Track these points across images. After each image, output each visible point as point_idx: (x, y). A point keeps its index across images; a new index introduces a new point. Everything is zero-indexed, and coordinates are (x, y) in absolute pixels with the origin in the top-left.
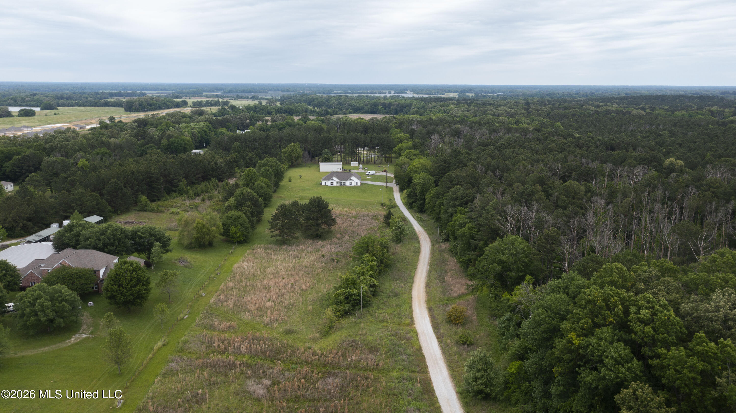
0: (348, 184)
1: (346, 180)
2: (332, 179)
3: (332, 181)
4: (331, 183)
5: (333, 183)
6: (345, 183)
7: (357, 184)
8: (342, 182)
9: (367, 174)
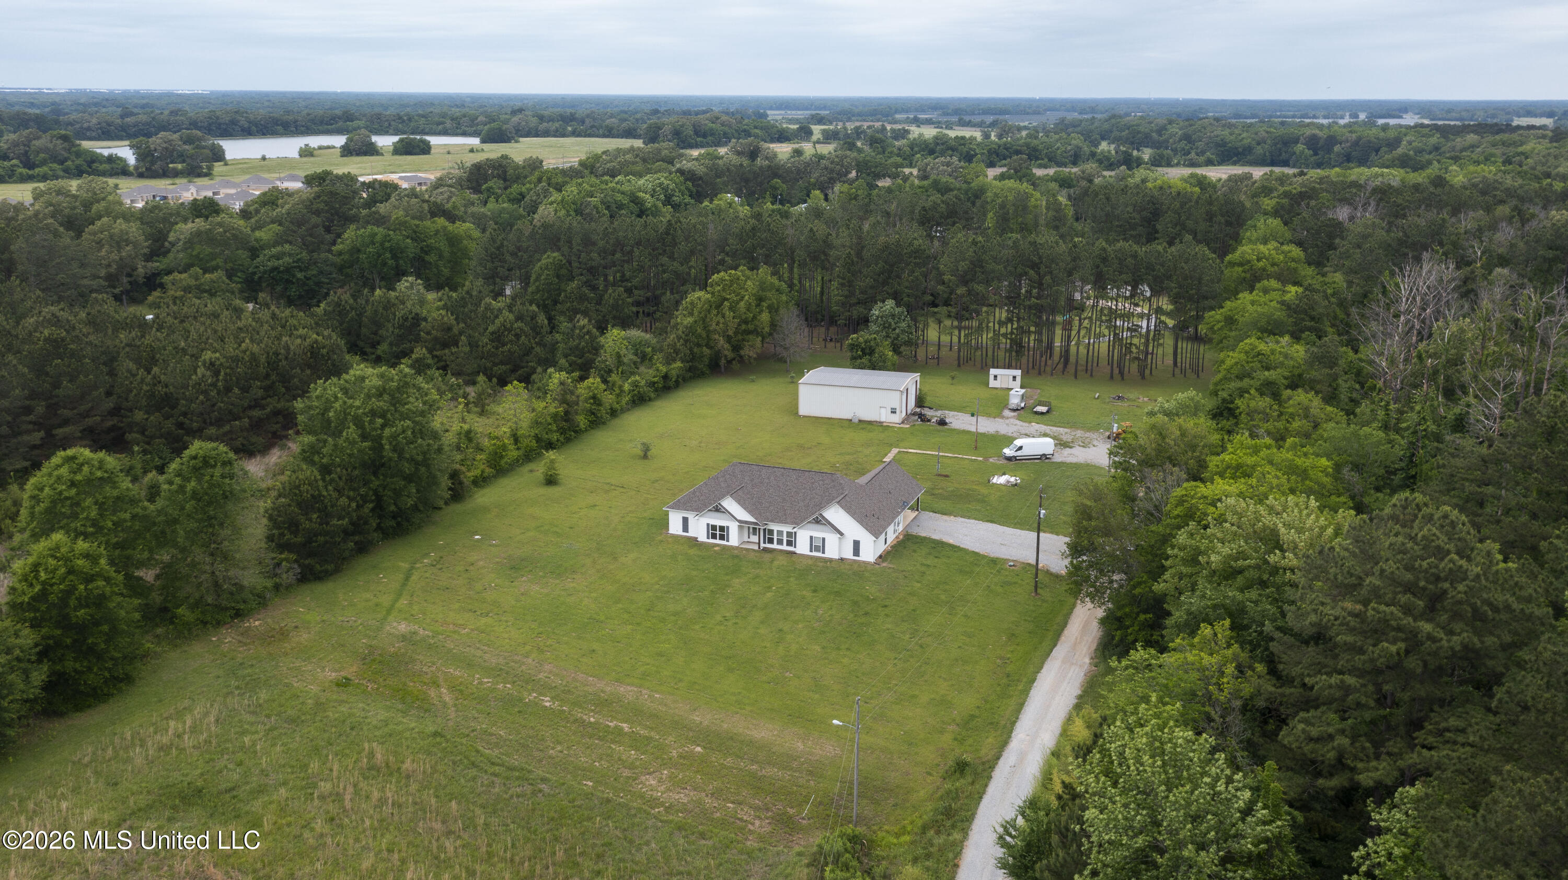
0: (802, 547)
1: (798, 523)
2: (718, 509)
3: (718, 521)
4: (713, 532)
5: (722, 529)
6: (789, 534)
7: (856, 551)
8: (775, 527)
9: (1008, 452)
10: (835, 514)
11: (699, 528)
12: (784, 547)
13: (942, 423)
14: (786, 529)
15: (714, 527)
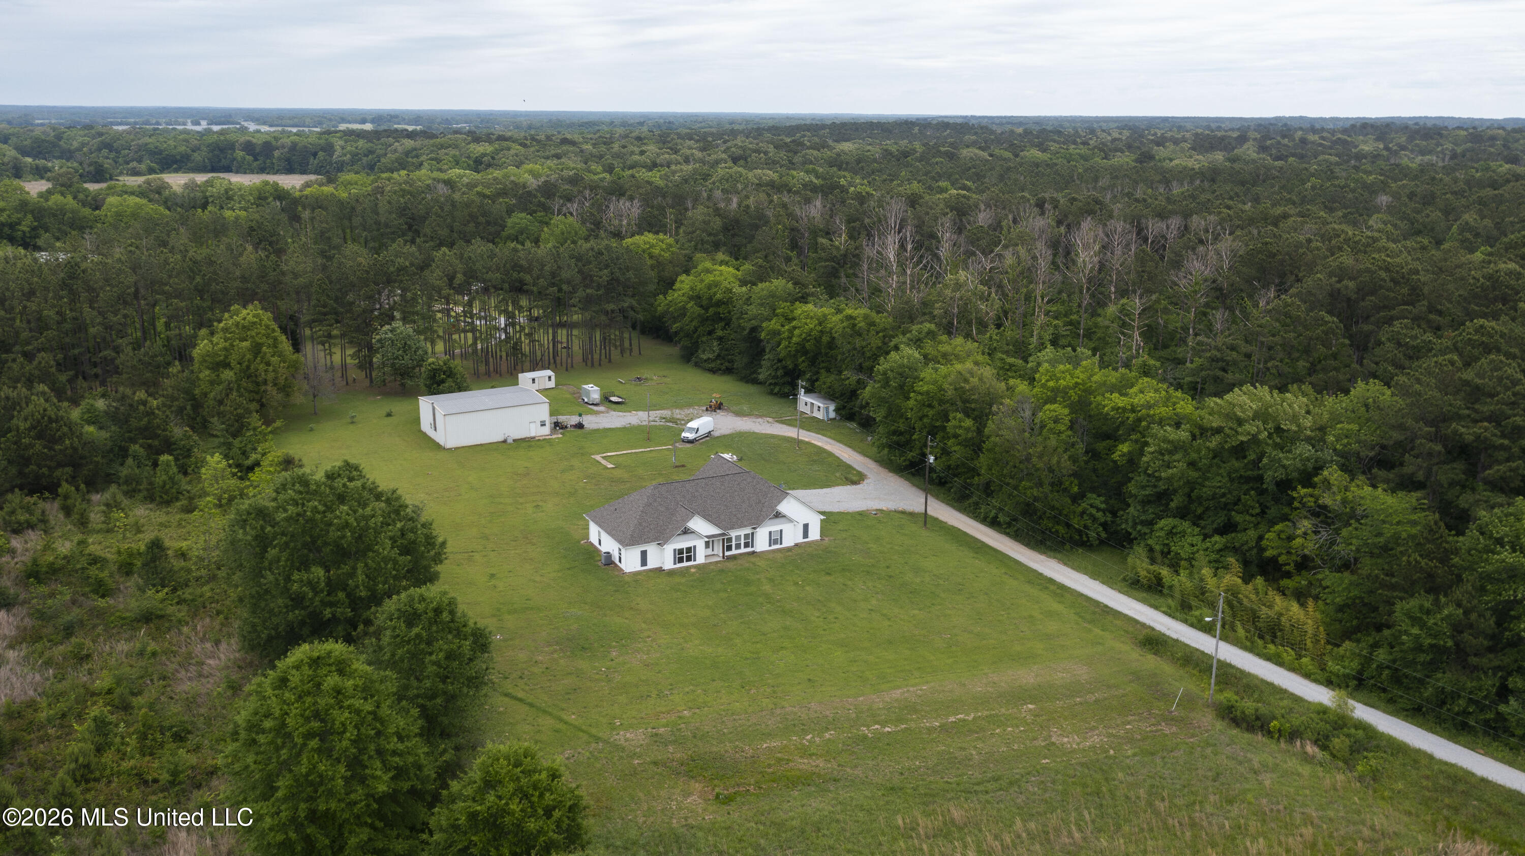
0: (761, 544)
1: (756, 523)
2: (687, 532)
3: (683, 543)
4: (679, 556)
7: (806, 534)
10: (790, 506)
11: (662, 557)
12: (743, 550)
13: (580, 426)
14: (743, 533)
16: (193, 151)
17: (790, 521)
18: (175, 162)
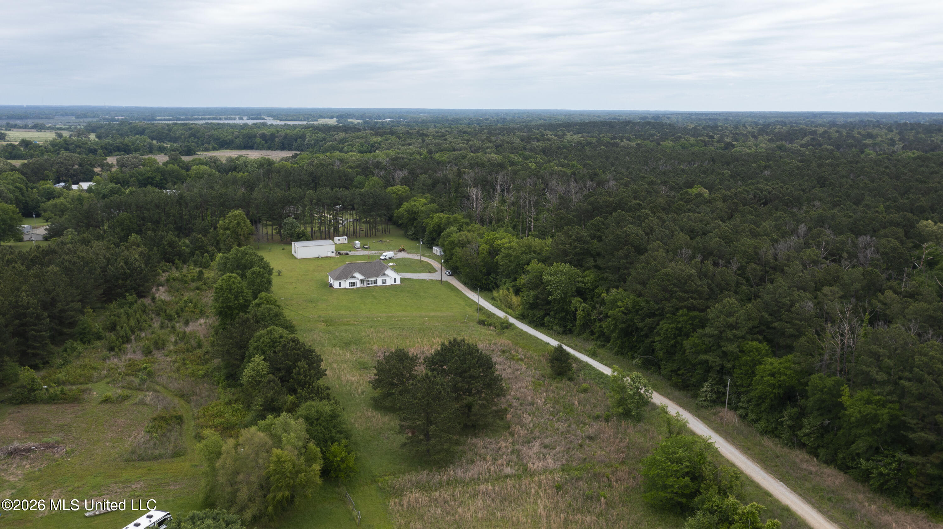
0: (379, 283)
2: (353, 277)
3: (352, 281)
4: (351, 284)
5: (354, 283)
6: (374, 281)
7: (395, 282)
8: (370, 279)
9: (382, 257)
10: (389, 272)
11: (346, 284)
12: (373, 285)
13: (347, 254)
14: (373, 279)
15: (352, 283)
16: (236, 138)
17: (389, 276)
18: (227, 144)
